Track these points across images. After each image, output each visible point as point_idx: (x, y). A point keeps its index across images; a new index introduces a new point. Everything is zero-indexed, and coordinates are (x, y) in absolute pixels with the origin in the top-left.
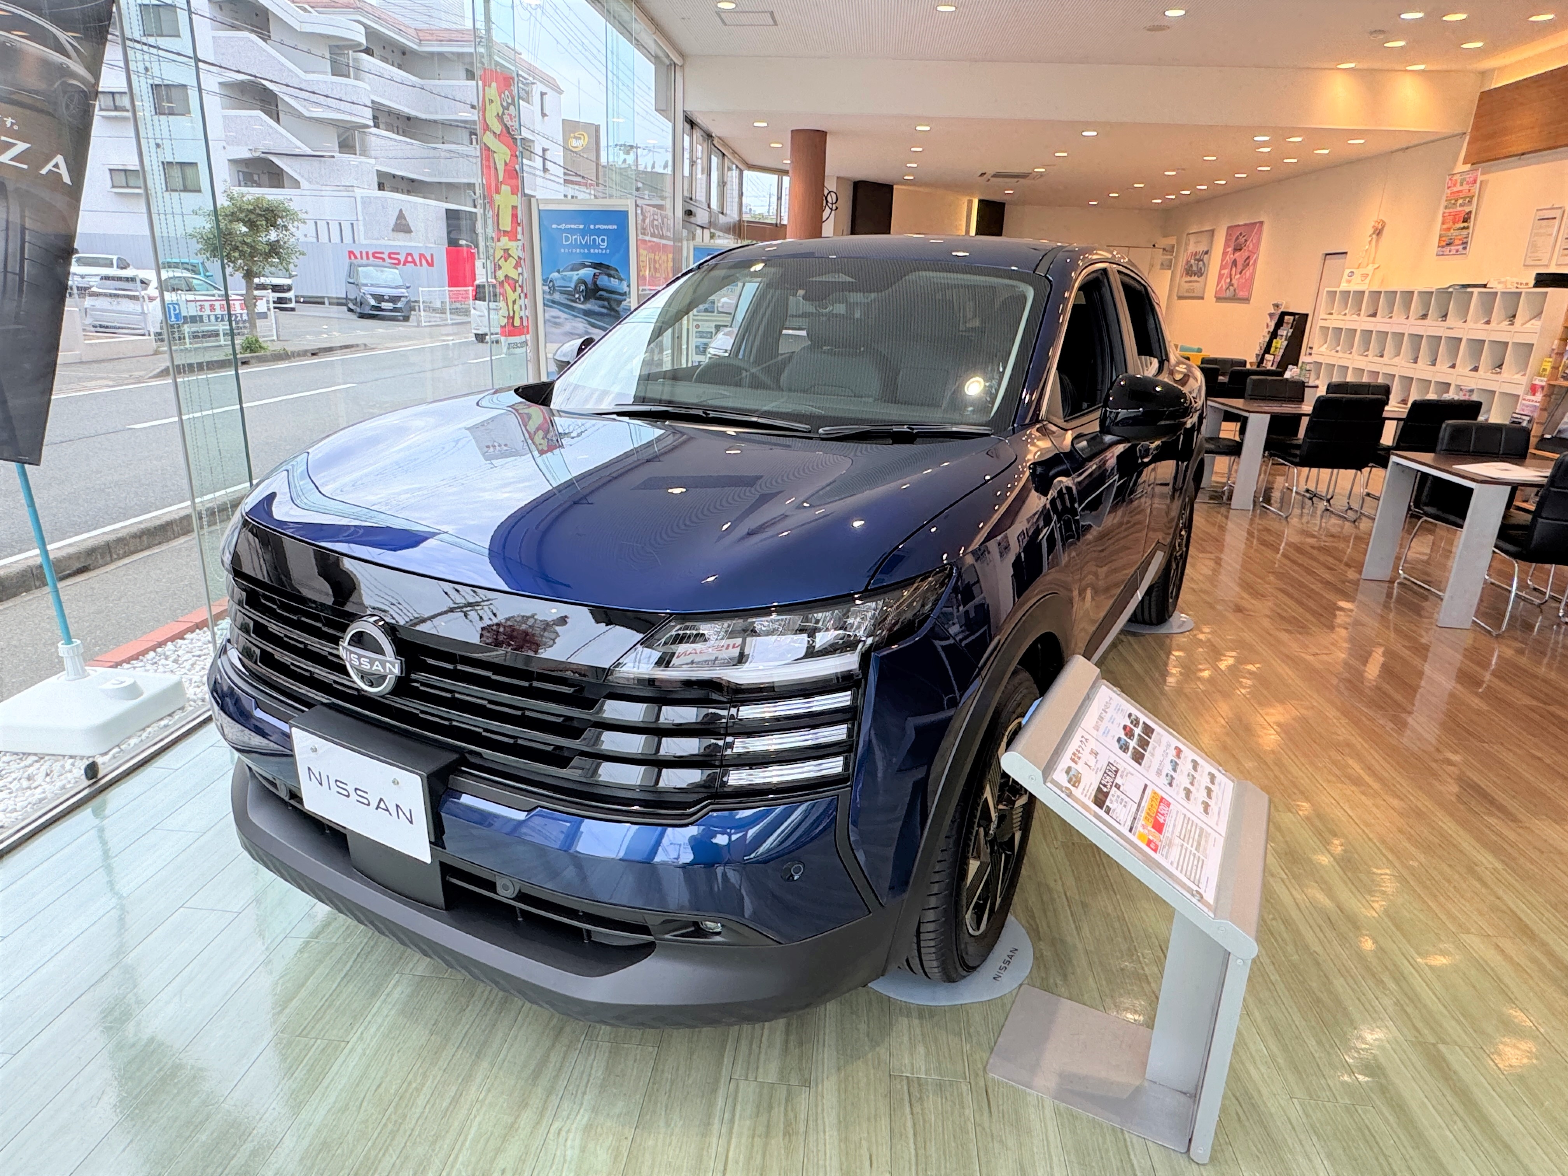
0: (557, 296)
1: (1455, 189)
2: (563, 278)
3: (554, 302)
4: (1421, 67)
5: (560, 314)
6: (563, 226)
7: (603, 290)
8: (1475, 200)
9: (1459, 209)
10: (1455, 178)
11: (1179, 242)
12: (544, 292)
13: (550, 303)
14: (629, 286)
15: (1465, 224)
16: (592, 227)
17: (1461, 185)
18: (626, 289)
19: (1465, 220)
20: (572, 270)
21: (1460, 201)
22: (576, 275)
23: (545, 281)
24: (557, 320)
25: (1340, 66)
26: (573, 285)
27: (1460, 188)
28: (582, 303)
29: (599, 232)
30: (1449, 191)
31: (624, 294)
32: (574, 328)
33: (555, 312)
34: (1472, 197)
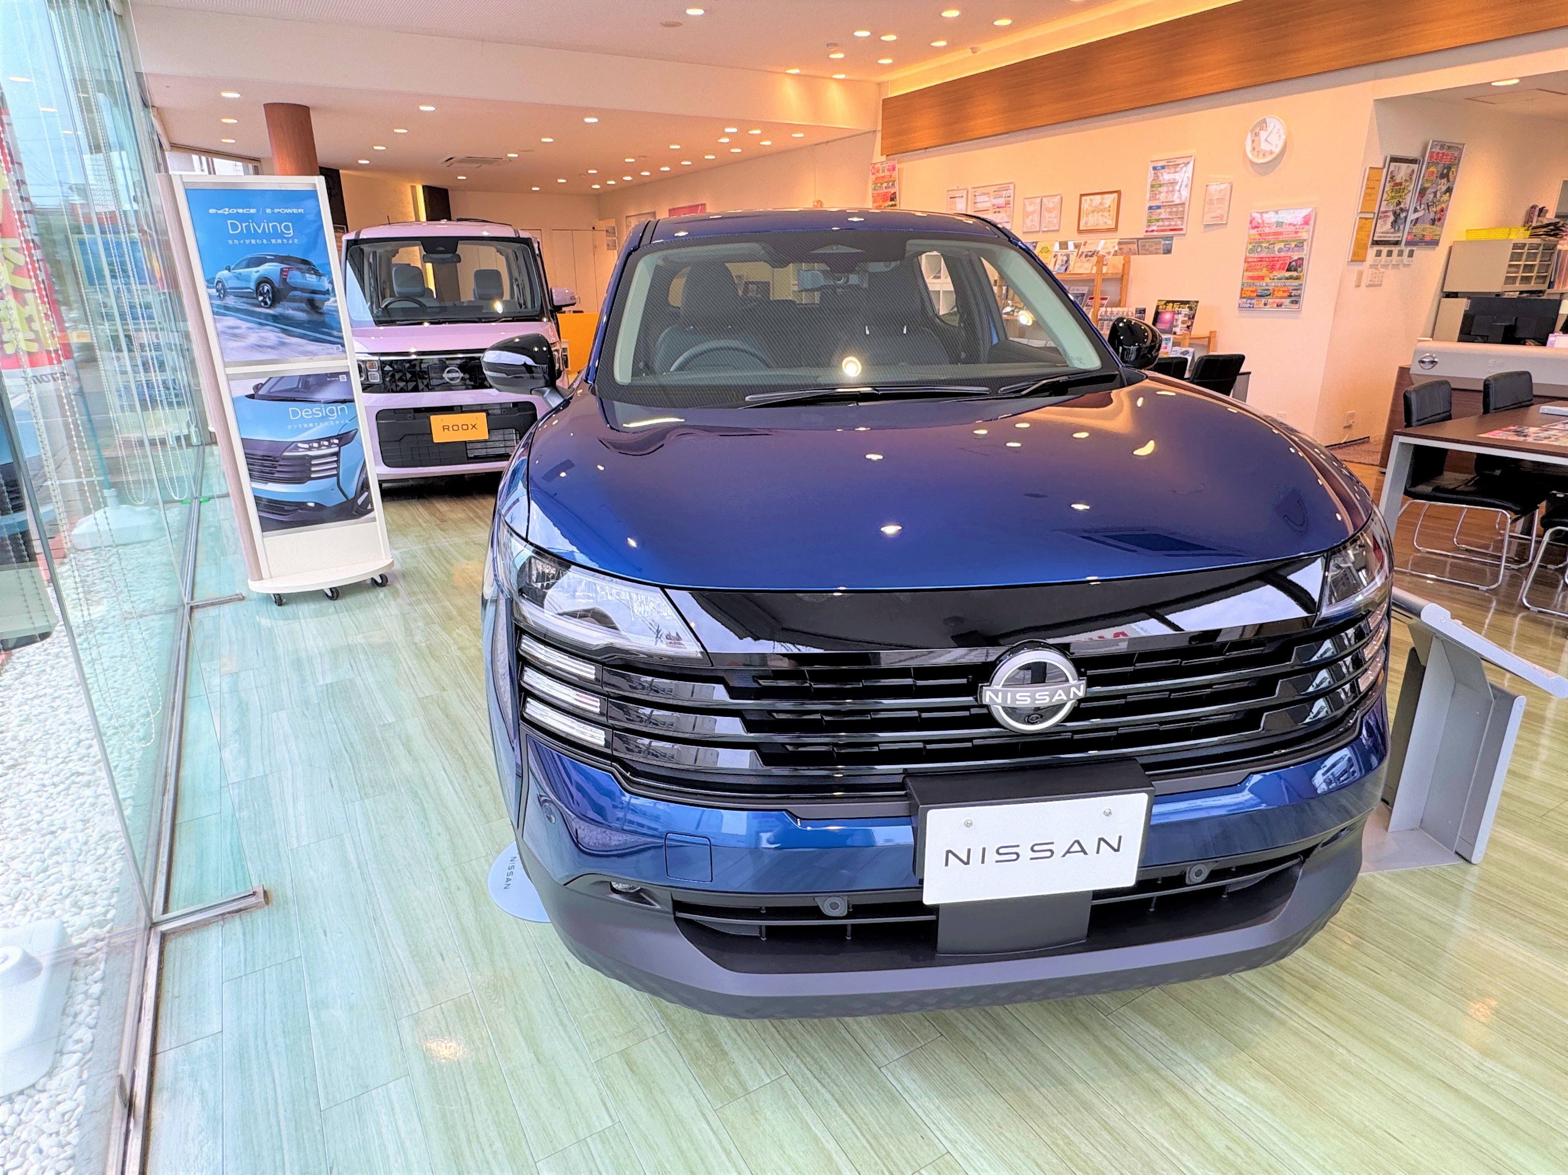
0: (231, 301)
1: (879, 175)
2: (238, 277)
3: (227, 308)
4: (842, 76)
5: (238, 323)
6: (226, 211)
7: (295, 289)
8: (897, 183)
9: (885, 190)
10: (876, 166)
11: (618, 223)
12: (211, 297)
13: (221, 311)
14: (331, 282)
15: (893, 203)
16: (268, 211)
17: (883, 171)
18: (327, 286)
19: (892, 199)
20: (248, 266)
21: (885, 185)
22: (255, 273)
23: (210, 282)
24: (237, 331)
25: (788, 71)
26: (253, 285)
27: (883, 174)
28: (270, 307)
29: (281, 218)
30: (874, 177)
31: (327, 292)
32: (263, 338)
33: (231, 321)
34: (894, 182)
